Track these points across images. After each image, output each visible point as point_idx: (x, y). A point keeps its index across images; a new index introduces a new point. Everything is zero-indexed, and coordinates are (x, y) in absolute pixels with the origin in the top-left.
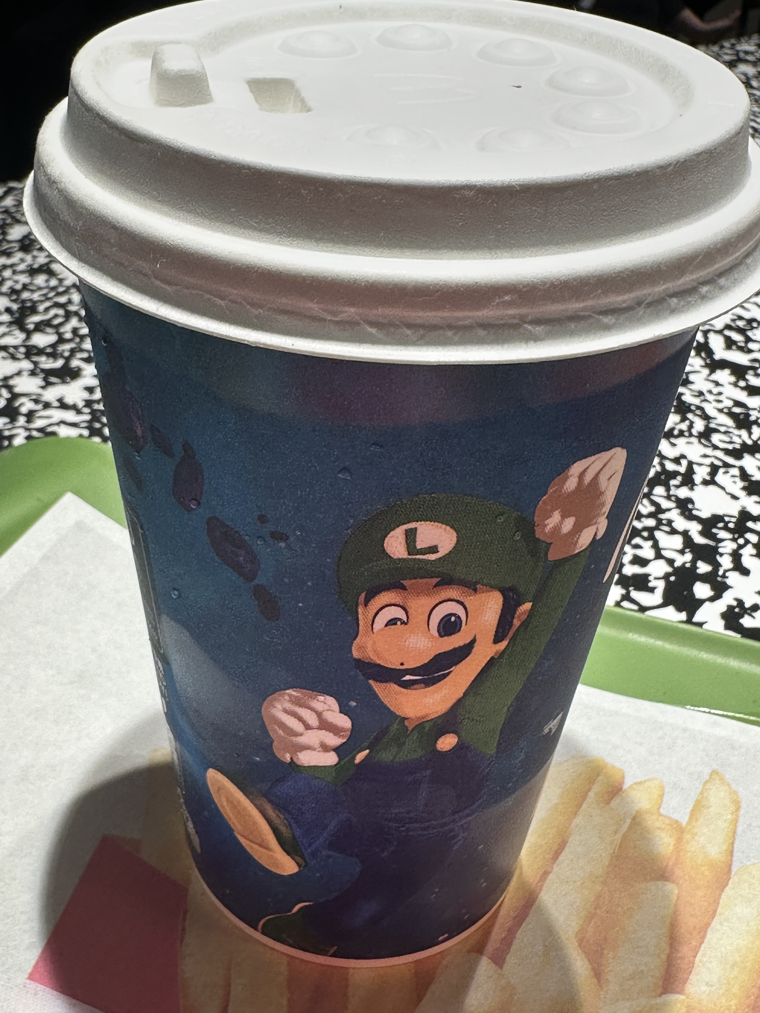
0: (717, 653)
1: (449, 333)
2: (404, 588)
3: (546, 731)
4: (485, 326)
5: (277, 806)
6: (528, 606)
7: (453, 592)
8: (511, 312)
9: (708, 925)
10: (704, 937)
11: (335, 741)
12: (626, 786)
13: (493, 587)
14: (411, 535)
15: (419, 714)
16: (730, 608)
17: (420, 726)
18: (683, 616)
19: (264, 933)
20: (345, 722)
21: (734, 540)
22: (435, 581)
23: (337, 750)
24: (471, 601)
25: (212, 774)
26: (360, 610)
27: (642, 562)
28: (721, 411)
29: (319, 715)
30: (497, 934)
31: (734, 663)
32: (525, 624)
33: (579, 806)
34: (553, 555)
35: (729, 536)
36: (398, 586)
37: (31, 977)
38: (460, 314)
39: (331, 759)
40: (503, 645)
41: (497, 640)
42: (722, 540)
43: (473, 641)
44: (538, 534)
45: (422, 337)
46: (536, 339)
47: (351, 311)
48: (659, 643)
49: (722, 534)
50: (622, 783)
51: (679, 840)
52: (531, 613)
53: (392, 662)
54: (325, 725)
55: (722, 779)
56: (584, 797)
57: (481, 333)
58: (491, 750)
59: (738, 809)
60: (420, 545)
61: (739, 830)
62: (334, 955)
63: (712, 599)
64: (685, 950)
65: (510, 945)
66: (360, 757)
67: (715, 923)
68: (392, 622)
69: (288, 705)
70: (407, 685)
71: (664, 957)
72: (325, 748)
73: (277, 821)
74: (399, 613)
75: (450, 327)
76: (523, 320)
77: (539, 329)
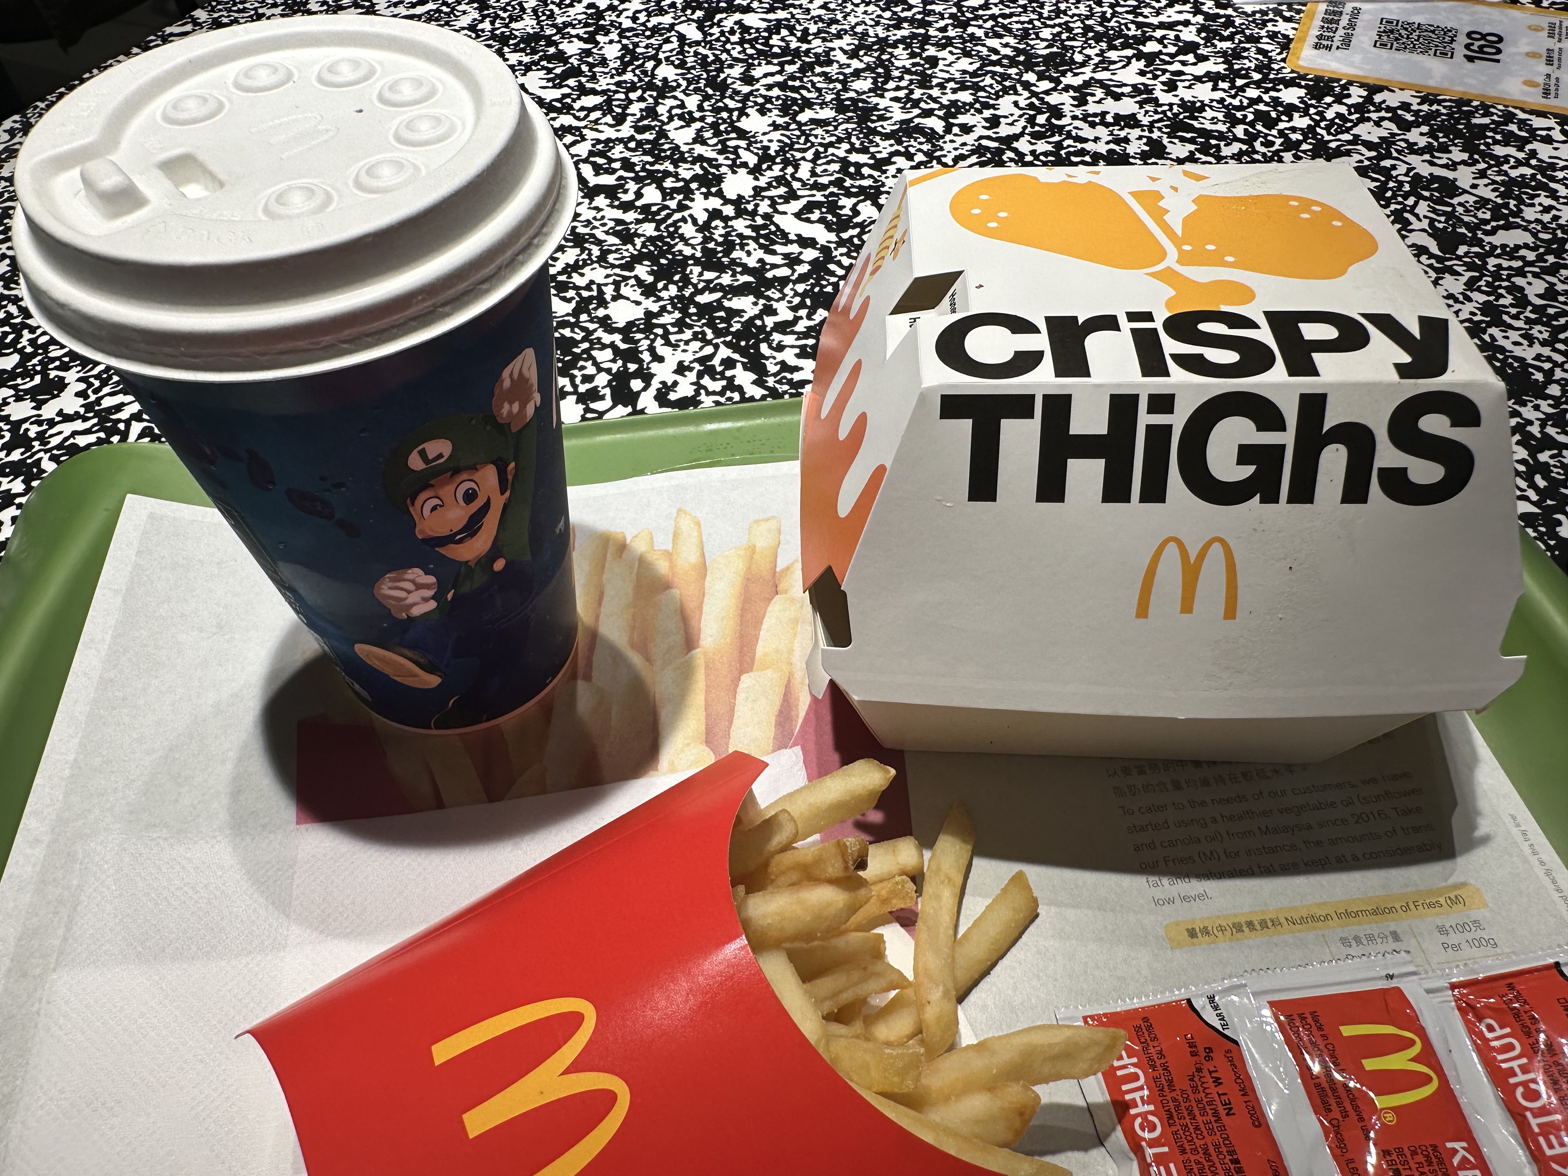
0: (657, 428)
1: (394, 331)
2: (432, 486)
3: (558, 531)
4: (414, 319)
5: (412, 647)
6: (513, 465)
7: (465, 476)
8: (426, 304)
9: (702, 603)
10: (701, 612)
11: (430, 593)
12: (628, 542)
13: (486, 463)
14: (423, 454)
15: (474, 556)
16: (659, 390)
17: (479, 562)
18: (629, 409)
19: (436, 728)
20: (431, 579)
21: (647, 338)
22: (449, 474)
23: (433, 598)
24: (477, 476)
25: (358, 648)
26: (411, 509)
27: (588, 379)
28: (607, 233)
29: (413, 581)
30: (581, 663)
31: (671, 431)
32: (515, 476)
33: (603, 567)
34: (515, 429)
35: (643, 336)
36: (427, 486)
37: (298, 823)
38: (396, 317)
39: (432, 605)
40: (508, 494)
41: (502, 493)
42: (639, 340)
43: (489, 499)
44: (500, 421)
45: (379, 339)
46: (448, 315)
47: (327, 339)
48: (618, 436)
49: (639, 336)
50: (625, 540)
51: (671, 561)
52: (516, 467)
53: (444, 532)
54: (419, 587)
55: (685, 512)
56: (604, 559)
57: (414, 323)
58: (528, 557)
59: (700, 527)
60: (430, 457)
61: (704, 539)
62: (487, 720)
63: (645, 389)
64: (693, 623)
65: (591, 667)
66: (450, 596)
67: (706, 600)
68: (434, 508)
69: (390, 584)
70: (460, 541)
71: (682, 632)
72: (425, 600)
73: (415, 657)
74: (436, 502)
75: (393, 327)
76: (435, 306)
77: (447, 309)
